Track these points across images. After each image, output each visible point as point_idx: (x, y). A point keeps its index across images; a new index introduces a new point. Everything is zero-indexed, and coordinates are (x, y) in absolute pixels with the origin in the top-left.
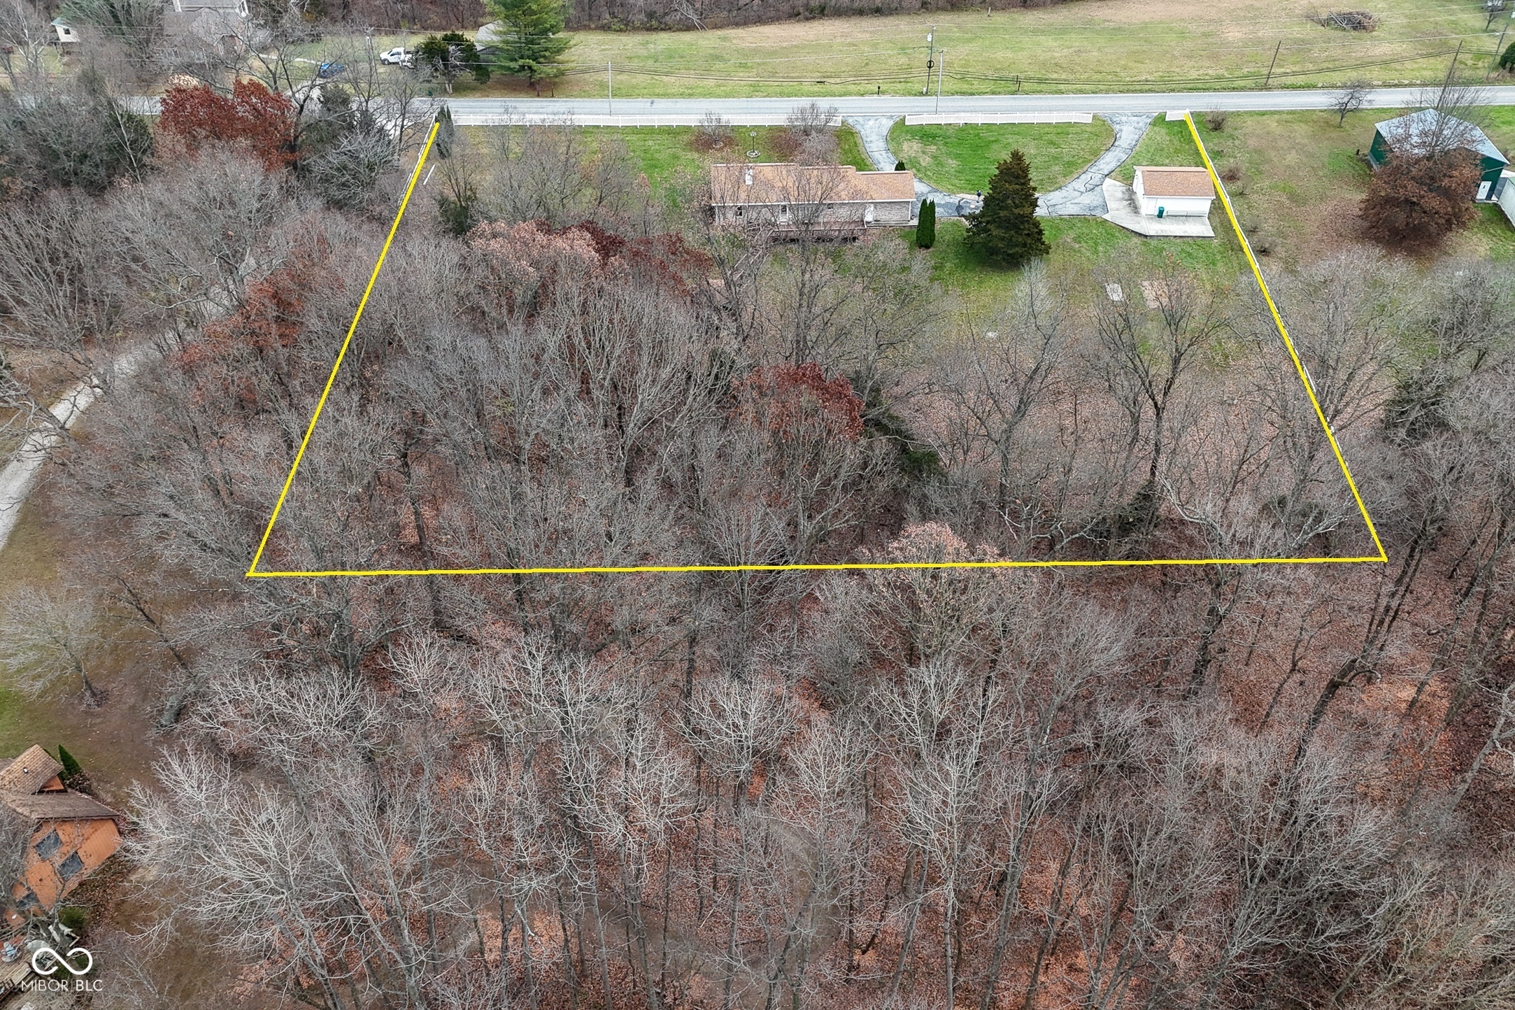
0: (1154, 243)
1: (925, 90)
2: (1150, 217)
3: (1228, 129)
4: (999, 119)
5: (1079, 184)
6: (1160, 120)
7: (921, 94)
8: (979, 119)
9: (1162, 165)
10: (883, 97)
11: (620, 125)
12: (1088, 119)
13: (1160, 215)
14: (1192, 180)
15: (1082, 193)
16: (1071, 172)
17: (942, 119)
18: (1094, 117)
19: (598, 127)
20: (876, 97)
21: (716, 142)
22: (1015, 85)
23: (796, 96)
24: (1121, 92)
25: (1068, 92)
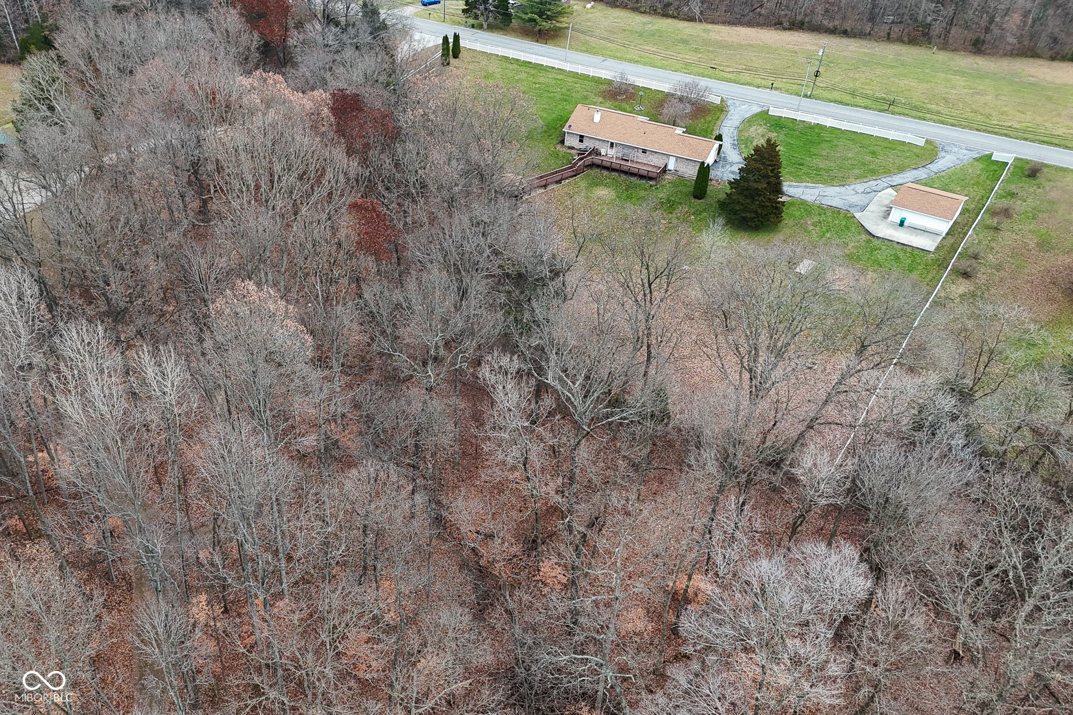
0: (876, 242)
1: (809, 93)
2: (892, 224)
3: (1041, 179)
4: (844, 126)
5: (860, 187)
6: (987, 159)
7: (806, 96)
8: (829, 122)
9: (950, 191)
10: (774, 92)
11: (568, 70)
12: (921, 142)
13: (902, 224)
14: (942, 203)
15: (857, 193)
16: (866, 177)
17: (799, 116)
18: (928, 142)
19: (553, 68)
20: (768, 90)
21: (620, 94)
22: (888, 105)
23: (710, 78)
24: (977, 130)
25: (930, 120)
